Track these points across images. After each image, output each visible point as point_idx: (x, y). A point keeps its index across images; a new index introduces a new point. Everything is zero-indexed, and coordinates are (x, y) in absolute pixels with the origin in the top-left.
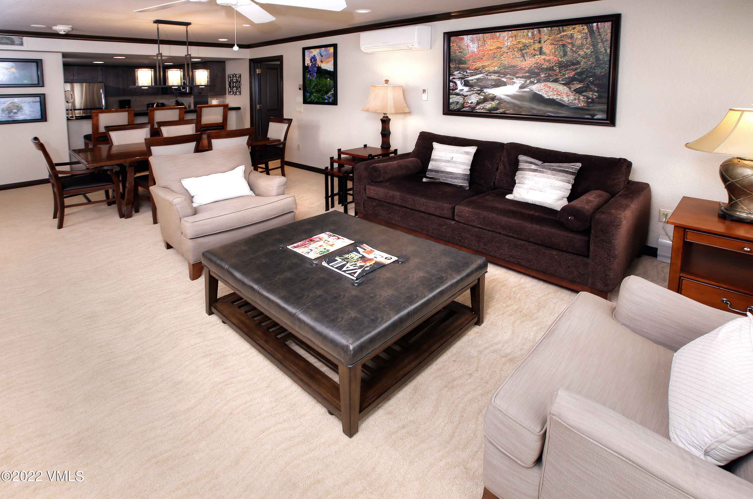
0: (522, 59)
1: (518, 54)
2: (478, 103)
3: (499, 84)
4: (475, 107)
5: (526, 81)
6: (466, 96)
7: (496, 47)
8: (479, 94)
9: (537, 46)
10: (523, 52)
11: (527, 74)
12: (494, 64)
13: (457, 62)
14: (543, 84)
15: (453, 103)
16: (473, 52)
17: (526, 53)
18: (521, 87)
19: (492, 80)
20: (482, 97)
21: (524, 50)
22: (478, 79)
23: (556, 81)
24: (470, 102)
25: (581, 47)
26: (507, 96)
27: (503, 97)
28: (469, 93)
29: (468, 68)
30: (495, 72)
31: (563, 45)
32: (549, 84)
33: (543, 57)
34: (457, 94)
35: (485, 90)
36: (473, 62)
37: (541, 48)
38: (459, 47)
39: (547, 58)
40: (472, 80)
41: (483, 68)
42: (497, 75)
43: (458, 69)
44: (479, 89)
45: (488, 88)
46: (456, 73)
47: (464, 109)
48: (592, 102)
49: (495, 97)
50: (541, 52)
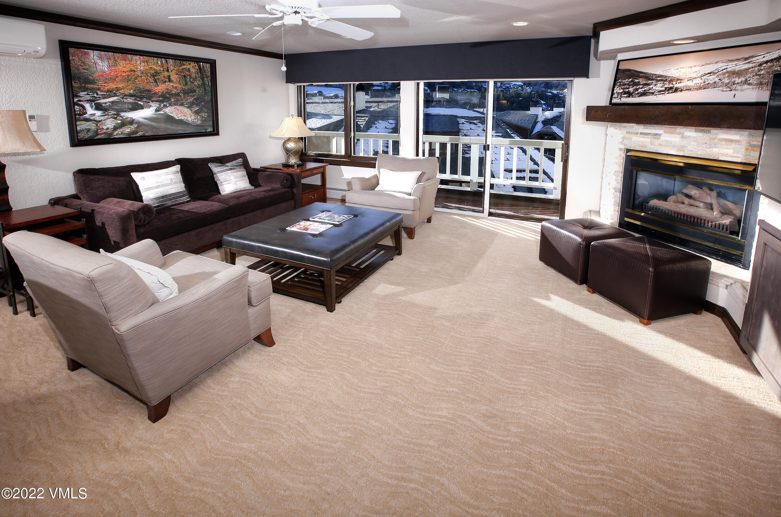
0: (155, 84)
1: (151, 80)
2: (115, 128)
3: (136, 107)
4: (113, 133)
5: (160, 105)
6: (100, 121)
7: (129, 69)
8: (115, 118)
9: (166, 74)
10: (156, 77)
11: (161, 99)
12: (130, 87)
13: (82, 81)
14: (173, 107)
15: (81, 131)
16: (103, 72)
17: (158, 79)
18: (157, 110)
19: (129, 103)
20: (119, 122)
21: (156, 76)
22: (112, 102)
23: (182, 105)
24: (105, 128)
25: (195, 79)
26: (145, 119)
27: (141, 120)
28: (103, 118)
29: (99, 89)
30: (131, 95)
31: (185, 76)
32: (178, 107)
33: (172, 84)
34: (87, 120)
35: (122, 114)
36: (105, 83)
37: (169, 77)
38: (83, 62)
39: (175, 85)
40: (105, 103)
41: (118, 90)
42: (133, 98)
43: (85, 89)
44: (115, 113)
45: (125, 111)
46: (82, 94)
47: (99, 137)
48: (205, 120)
49: (134, 120)
50: (170, 81)
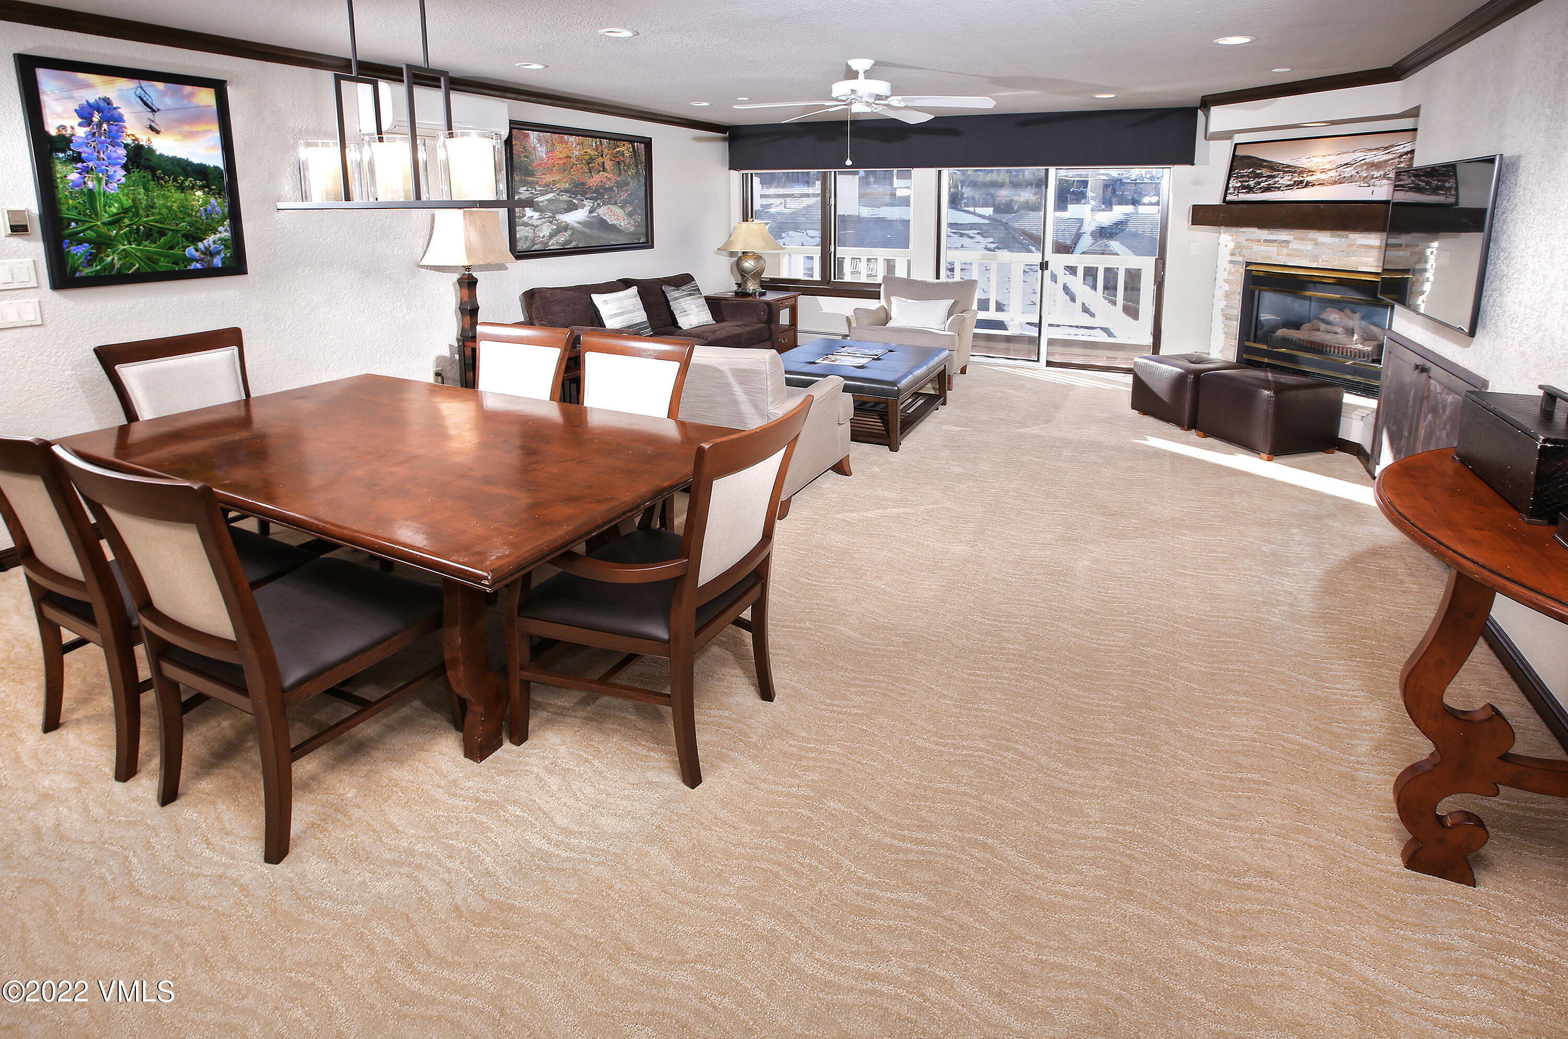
0: (589, 174)
1: (586, 169)
2: (551, 236)
3: (571, 208)
4: (548, 243)
5: (594, 204)
6: (537, 226)
7: (565, 155)
8: (551, 222)
9: (600, 160)
10: (591, 165)
11: (595, 195)
12: (565, 180)
13: (522, 172)
14: (607, 207)
15: (520, 238)
16: (542, 159)
17: (593, 167)
18: (591, 212)
19: (564, 201)
20: (555, 227)
21: (591, 163)
22: (549, 200)
23: (615, 203)
24: (541, 235)
25: (629, 167)
26: (579, 223)
27: (576, 225)
28: (539, 222)
29: (537, 183)
30: (566, 191)
31: (618, 162)
32: (611, 207)
33: (606, 174)
34: (526, 225)
35: (558, 217)
36: (543, 174)
37: (603, 163)
38: (524, 148)
39: (609, 176)
40: (542, 202)
41: (554, 184)
42: (568, 195)
43: (525, 183)
44: (551, 214)
45: (560, 213)
46: (522, 189)
47: (536, 247)
48: (638, 226)
49: (568, 225)
50: (604, 170)
